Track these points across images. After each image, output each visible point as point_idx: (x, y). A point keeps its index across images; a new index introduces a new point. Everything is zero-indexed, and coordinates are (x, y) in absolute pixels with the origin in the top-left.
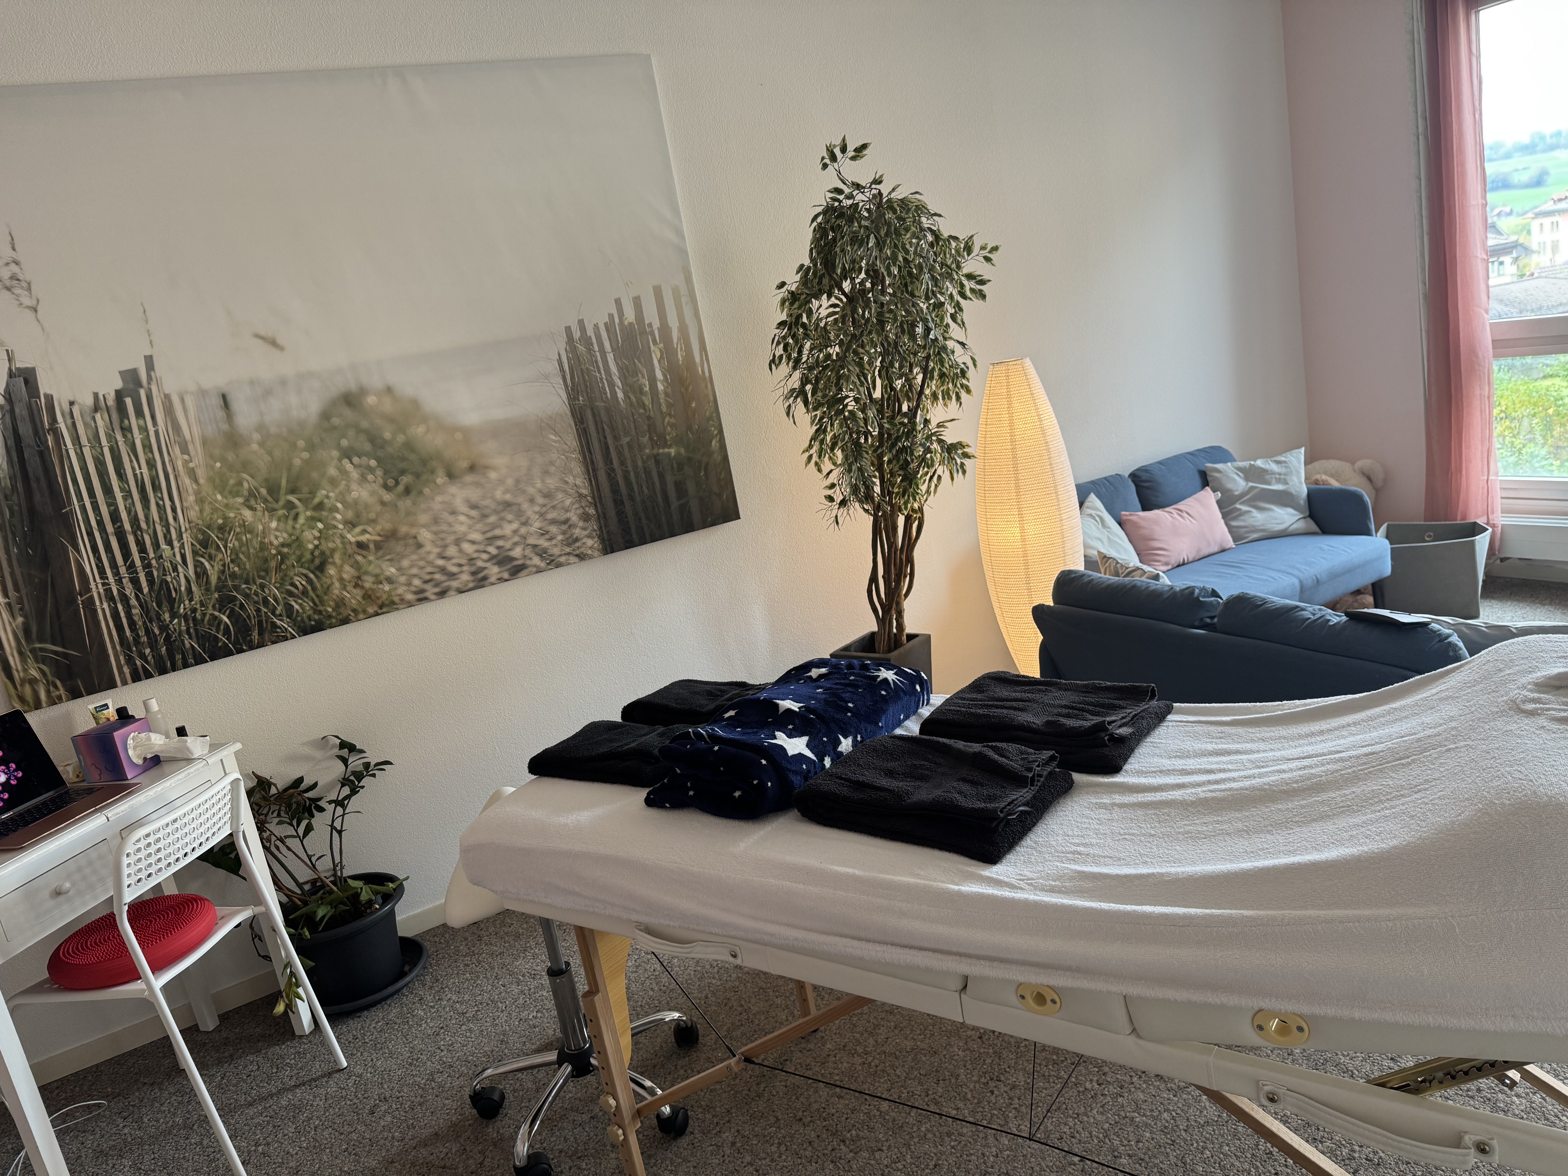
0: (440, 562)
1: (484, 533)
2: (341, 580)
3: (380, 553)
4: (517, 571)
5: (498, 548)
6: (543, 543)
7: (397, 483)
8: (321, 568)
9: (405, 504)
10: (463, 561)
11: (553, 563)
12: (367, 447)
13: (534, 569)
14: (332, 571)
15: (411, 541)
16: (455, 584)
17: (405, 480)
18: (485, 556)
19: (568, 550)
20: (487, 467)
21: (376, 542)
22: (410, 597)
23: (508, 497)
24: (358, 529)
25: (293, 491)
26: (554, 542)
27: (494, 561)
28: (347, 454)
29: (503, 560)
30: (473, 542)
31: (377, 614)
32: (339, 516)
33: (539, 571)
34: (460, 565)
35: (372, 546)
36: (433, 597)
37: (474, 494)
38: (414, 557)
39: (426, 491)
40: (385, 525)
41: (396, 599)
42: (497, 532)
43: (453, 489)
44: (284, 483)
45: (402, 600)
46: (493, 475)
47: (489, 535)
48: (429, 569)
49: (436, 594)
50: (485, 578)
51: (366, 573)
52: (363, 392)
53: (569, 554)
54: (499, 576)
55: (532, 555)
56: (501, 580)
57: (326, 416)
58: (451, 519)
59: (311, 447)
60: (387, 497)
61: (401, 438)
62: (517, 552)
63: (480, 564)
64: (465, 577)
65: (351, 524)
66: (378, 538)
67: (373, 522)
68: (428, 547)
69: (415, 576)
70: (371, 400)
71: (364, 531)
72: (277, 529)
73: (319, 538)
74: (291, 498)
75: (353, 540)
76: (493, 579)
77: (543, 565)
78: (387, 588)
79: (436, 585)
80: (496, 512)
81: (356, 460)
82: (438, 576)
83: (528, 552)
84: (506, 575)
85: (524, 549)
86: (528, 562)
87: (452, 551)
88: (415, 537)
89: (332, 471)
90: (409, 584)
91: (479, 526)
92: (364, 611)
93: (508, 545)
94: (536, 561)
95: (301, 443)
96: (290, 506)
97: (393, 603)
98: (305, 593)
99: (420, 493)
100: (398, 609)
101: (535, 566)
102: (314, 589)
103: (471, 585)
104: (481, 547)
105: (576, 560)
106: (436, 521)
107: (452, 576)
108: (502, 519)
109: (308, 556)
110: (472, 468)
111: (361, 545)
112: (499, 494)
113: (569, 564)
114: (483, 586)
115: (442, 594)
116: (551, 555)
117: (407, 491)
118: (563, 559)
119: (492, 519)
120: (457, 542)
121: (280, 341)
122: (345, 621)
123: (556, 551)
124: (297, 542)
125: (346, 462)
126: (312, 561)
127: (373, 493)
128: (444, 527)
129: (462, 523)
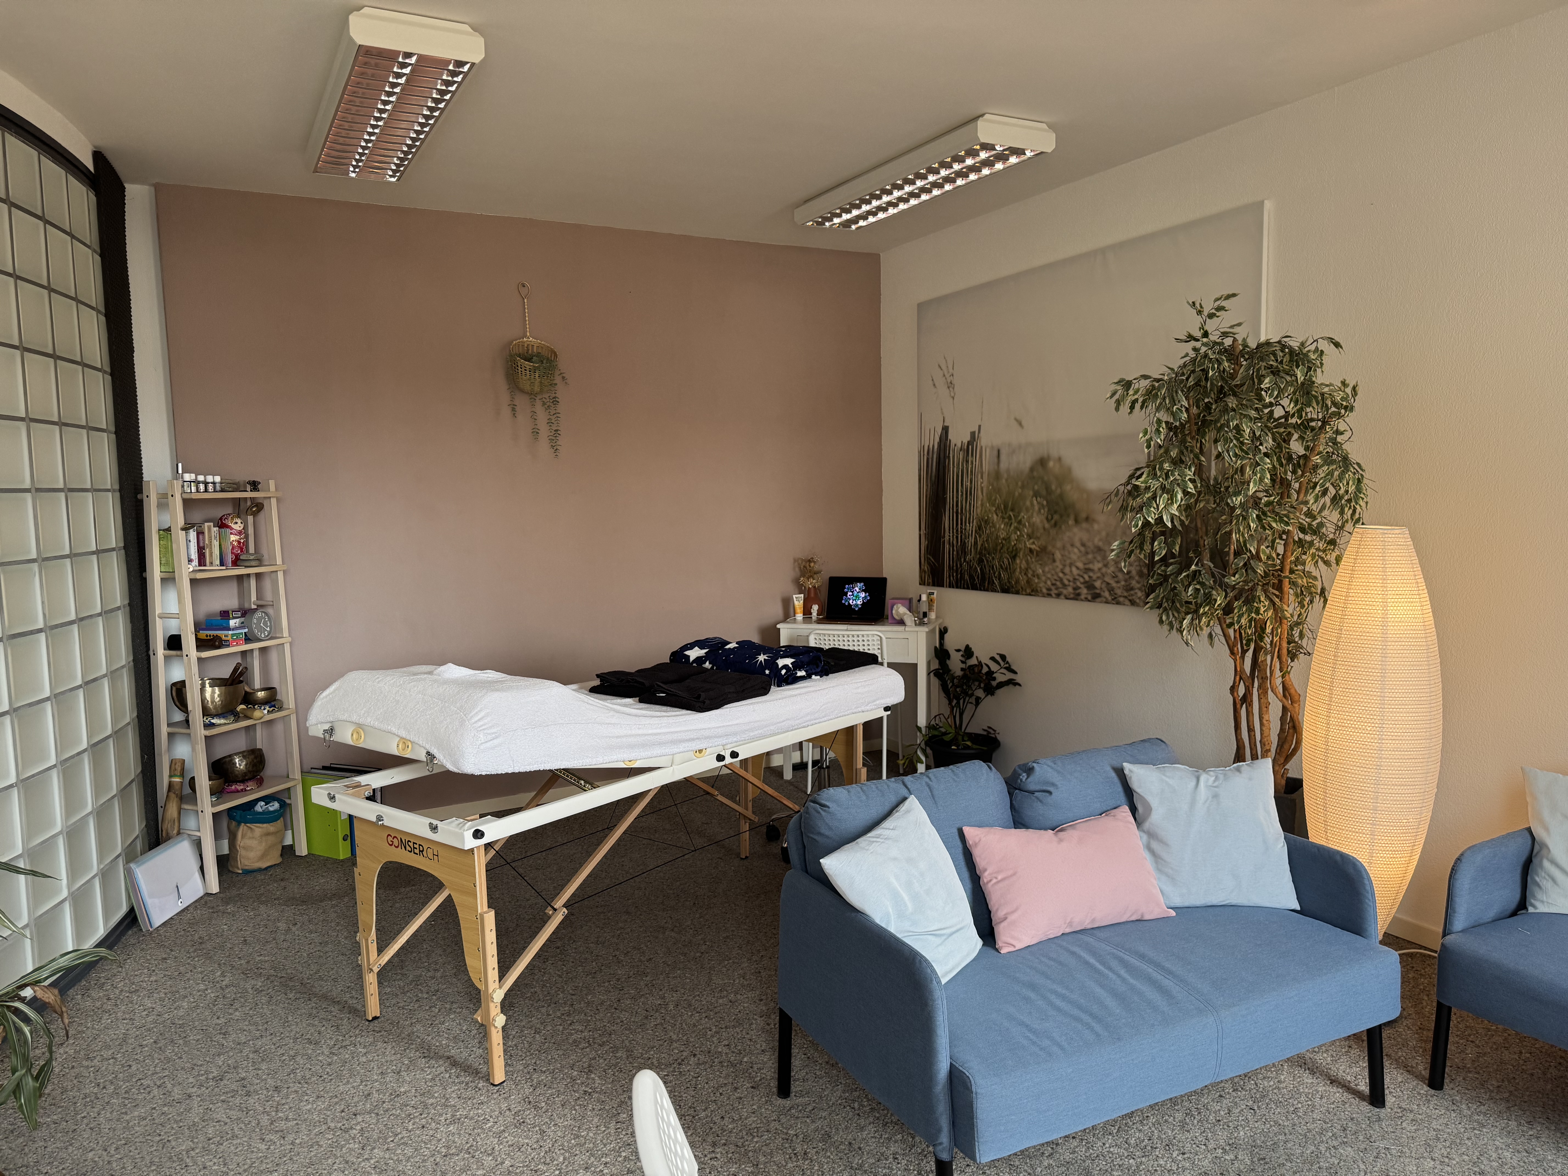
0: (1061, 575)
1: (1085, 564)
2: (1020, 567)
3: (1038, 558)
4: (1096, 597)
5: (1090, 577)
6: (1113, 583)
7: (1052, 518)
8: (1014, 558)
9: (1053, 532)
10: (1071, 579)
11: (1115, 601)
12: (1044, 493)
13: (1104, 600)
14: (1018, 561)
15: (1051, 556)
16: (1065, 592)
17: (1056, 517)
18: (1082, 580)
19: (1126, 594)
20: (1094, 520)
21: (1037, 551)
22: (1044, 591)
23: (1100, 544)
24: (1031, 541)
25: (1012, 510)
26: (1119, 585)
27: (1086, 585)
28: (1036, 494)
29: (1090, 586)
30: (1078, 568)
31: (1030, 595)
32: (1026, 530)
33: (1107, 602)
34: (1069, 581)
35: (1035, 553)
36: (1054, 595)
37: (1085, 536)
38: (1051, 567)
39: (1063, 527)
40: (1042, 542)
41: (1039, 589)
42: (1091, 566)
43: (1075, 530)
44: (1010, 505)
45: (1041, 591)
46: (1096, 526)
47: (1087, 566)
48: (1056, 577)
49: (1056, 594)
50: (1079, 595)
51: (1030, 568)
52: (1049, 458)
53: (1126, 597)
54: (1086, 596)
55: (1105, 589)
56: (1087, 599)
57: (1032, 469)
58: (1070, 549)
59: (1023, 487)
60: (1047, 526)
61: (1059, 491)
62: (1098, 584)
63: (1078, 584)
64: (1070, 589)
65: (1030, 537)
66: (1038, 549)
67: (1038, 538)
68: (1058, 563)
69: (1049, 578)
70: (1051, 464)
71: (1033, 543)
72: (1003, 529)
73: (1017, 540)
74: (1011, 514)
75: (1028, 546)
76: (1083, 597)
77: (1110, 598)
78: (1036, 581)
79: (1057, 589)
80: (1093, 553)
81: (1039, 499)
82: (1058, 583)
83: (1104, 586)
84: (1089, 597)
85: (1102, 583)
86: (1102, 593)
87: (1067, 570)
88: (1053, 555)
89: (1028, 503)
90: (1045, 583)
91: (1083, 559)
92: (1026, 590)
93: (1094, 577)
94: (1107, 594)
95: (1020, 484)
96: (1010, 518)
97: (1037, 591)
98: (1006, 568)
99: (1060, 527)
100: (1038, 596)
101: (1105, 598)
102: (1010, 569)
103: (1072, 596)
104: (1081, 573)
105: (1127, 602)
106: (1064, 548)
107: (1065, 586)
108: (1095, 558)
109: (1011, 549)
110: (1087, 519)
111: (1031, 550)
112: (1096, 541)
113: (1124, 605)
114: (1077, 599)
115: (1058, 595)
116: (1116, 594)
117: (1055, 525)
118: (1121, 599)
119: (1090, 556)
120: (1071, 565)
121: (1023, 423)
122: (1017, 593)
123: (1119, 592)
124: (1007, 539)
125: (1034, 498)
126: (1012, 552)
127: (1042, 521)
128: (1066, 553)
129: (1075, 553)
